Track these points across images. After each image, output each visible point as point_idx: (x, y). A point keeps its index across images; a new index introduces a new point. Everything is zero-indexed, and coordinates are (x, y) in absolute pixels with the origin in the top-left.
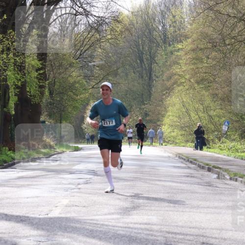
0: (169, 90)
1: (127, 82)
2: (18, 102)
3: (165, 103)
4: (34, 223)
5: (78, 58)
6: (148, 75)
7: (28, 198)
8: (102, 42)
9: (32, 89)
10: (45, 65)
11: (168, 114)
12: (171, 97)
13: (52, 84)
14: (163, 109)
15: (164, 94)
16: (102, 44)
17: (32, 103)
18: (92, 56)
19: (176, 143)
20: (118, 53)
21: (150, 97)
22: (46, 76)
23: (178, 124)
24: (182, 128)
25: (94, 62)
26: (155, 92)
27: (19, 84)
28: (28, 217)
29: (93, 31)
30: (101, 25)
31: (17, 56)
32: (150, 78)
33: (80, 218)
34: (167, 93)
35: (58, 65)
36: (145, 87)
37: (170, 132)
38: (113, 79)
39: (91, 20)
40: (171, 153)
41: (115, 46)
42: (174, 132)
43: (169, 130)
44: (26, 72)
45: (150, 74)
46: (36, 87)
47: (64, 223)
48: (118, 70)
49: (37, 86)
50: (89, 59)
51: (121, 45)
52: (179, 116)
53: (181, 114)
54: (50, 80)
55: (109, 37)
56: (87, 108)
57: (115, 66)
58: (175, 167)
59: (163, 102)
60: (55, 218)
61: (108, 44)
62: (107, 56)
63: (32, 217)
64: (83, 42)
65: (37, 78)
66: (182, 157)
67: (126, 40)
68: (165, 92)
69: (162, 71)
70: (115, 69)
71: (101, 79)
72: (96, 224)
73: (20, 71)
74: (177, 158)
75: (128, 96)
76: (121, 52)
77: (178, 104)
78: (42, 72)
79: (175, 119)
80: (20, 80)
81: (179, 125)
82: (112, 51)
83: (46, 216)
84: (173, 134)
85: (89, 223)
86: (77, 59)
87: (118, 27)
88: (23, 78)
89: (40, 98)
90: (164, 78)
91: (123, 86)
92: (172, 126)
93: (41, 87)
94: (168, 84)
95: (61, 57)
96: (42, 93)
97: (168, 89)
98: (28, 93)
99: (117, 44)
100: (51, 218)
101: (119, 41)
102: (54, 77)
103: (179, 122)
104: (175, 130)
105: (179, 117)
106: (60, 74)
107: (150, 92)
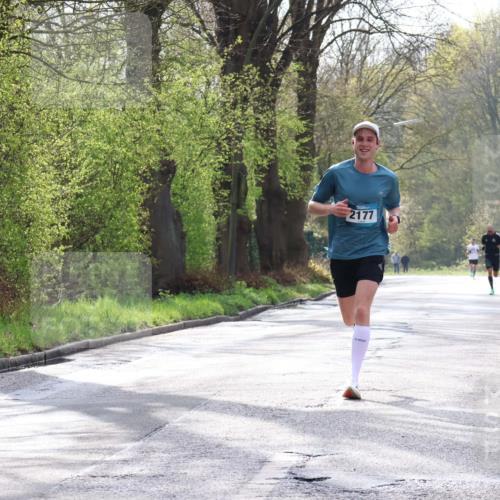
1: (465, 156)
2: (262, 198)
4: (298, 421)
5: (374, 113)
7: (284, 375)
8: (419, 82)
9: (288, 174)
10: (312, 128)
13: (324, 163)
16: (419, 86)
17: (289, 198)
18: (399, 110)
20: (449, 103)
22: (314, 148)
25: (404, 120)
27: (265, 163)
28: (285, 410)
29: (402, 62)
30: (416, 49)
31: (262, 112)
33: (383, 412)
35: (335, 127)
38: (440, 152)
39: (399, 41)
41: (442, 89)
44: (277, 141)
46: (296, 169)
47: (353, 422)
48: (450, 135)
49: (297, 166)
50: (395, 114)
51: (454, 86)
54: (322, 156)
55: (432, 72)
57: (444, 126)
60: (335, 412)
61: (429, 85)
62: (429, 109)
63: (293, 411)
64: (383, 83)
65: (298, 152)
67: (465, 77)
70: (444, 132)
71: (416, 151)
72: (412, 423)
73: (267, 139)
76: (455, 101)
78: (306, 140)
80: (266, 156)
82: (436, 99)
83: (320, 409)
85: (399, 422)
86: (371, 115)
87: (449, 53)
88: (272, 152)
89: (303, 189)
91: (459, 165)
93: (305, 168)
95: (342, 111)
96: (307, 181)
98: (282, 181)
99: (447, 85)
100: (327, 413)
101: (451, 79)
102: (329, 149)
106: (340, 143)
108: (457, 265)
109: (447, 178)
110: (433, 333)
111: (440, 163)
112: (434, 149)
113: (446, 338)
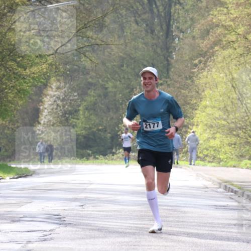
0: (205, 56)
1: (122, 41)
3: (197, 82)
6: (164, 27)
11: (204, 103)
12: (209, 70)
14: (194, 93)
15: (196, 65)
19: (220, 161)
21: (168, 70)
23: (223, 122)
24: (231, 130)
25: (57, 2)
26: (177, 61)
32: (168, 32)
34: (200, 62)
36: (159, 50)
37: (208, 139)
38: (95, 36)
40: (210, 180)
42: (215, 138)
43: (206, 136)
45: (169, 26)
48: (106, 19)
52: (225, 107)
53: (229, 103)
56: (45, 92)
57: (100, 10)
58: (217, 207)
59: (193, 81)
66: (231, 187)
68: (196, 61)
69: (192, 19)
70: (100, 15)
74: (221, 190)
75: (125, 68)
77: (223, 85)
79: (218, 114)
81: (224, 126)
84: (213, 143)
90: (196, 32)
91: (116, 50)
92: (212, 127)
94: (204, 44)
97: (203, 54)
103: (225, 120)
104: (218, 135)
105: (225, 110)
107: (168, 60)
108: (113, 154)
109: (104, 63)
110: (87, 225)
111: (96, 47)
112: (90, 33)
113: (100, 230)
